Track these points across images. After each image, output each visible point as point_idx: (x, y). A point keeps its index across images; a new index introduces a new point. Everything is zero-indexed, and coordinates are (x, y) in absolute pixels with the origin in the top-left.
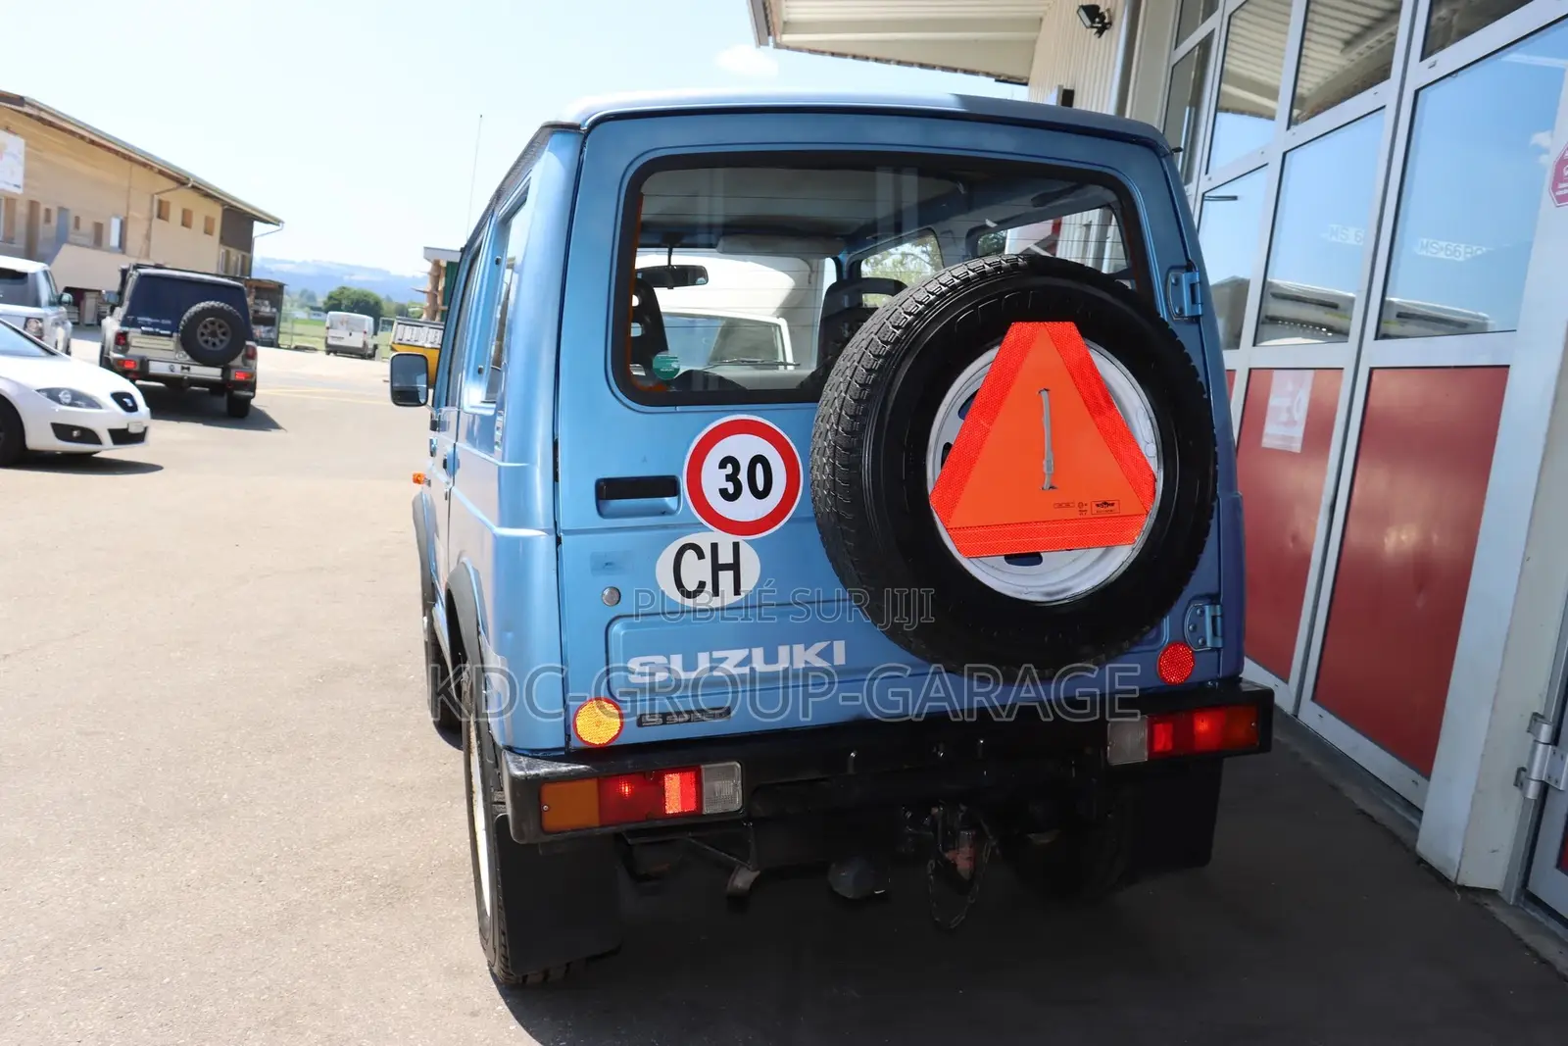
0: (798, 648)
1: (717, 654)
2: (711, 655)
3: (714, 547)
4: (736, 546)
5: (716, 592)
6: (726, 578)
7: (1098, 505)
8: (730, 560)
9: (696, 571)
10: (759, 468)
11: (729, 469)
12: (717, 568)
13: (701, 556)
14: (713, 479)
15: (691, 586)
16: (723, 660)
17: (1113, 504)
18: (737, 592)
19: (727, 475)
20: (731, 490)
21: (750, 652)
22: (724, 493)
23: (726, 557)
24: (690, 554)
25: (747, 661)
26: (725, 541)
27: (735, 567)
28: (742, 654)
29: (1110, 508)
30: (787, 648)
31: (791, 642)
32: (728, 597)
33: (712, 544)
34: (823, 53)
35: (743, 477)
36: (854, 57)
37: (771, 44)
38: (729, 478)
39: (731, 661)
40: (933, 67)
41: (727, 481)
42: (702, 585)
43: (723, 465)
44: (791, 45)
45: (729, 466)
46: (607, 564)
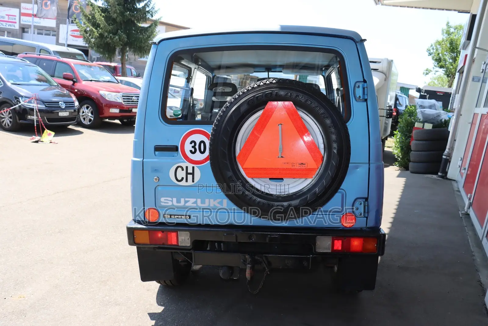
0: (212, 200)
1: (187, 199)
2: (185, 199)
3: (187, 167)
4: (193, 168)
5: (187, 181)
6: (190, 177)
7: (299, 164)
8: (191, 172)
9: (181, 174)
10: (202, 144)
11: (193, 144)
12: (187, 174)
13: (183, 170)
14: (188, 147)
15: (179, 178)
16: (188, 201)
17: (305, 164)
18: (193, 181)
19: (192, 146)
20: (193, 151)
21: (197, 200)
22: (191, 151)
23: (190, 171)
24: (180, 169)
25: (196, 202)
26: (190, 166)
27: (193, 174)
28: (194, 200)
29: (304, 165)
30: (208, 200)
31: (210, 198)
32: (190, 182)
33: (186, 167)
34: (397, 6)
35: (197, 147)
36: (408, 7)
37: (381, 4)
38: (193, 147)
39: (191, 202)
40: (435, 9)
41: (192, 148)
42: (183, 178)
43: (191, 143)
44: (387, 4)
45: (193, 143)
46: (156, 170)
